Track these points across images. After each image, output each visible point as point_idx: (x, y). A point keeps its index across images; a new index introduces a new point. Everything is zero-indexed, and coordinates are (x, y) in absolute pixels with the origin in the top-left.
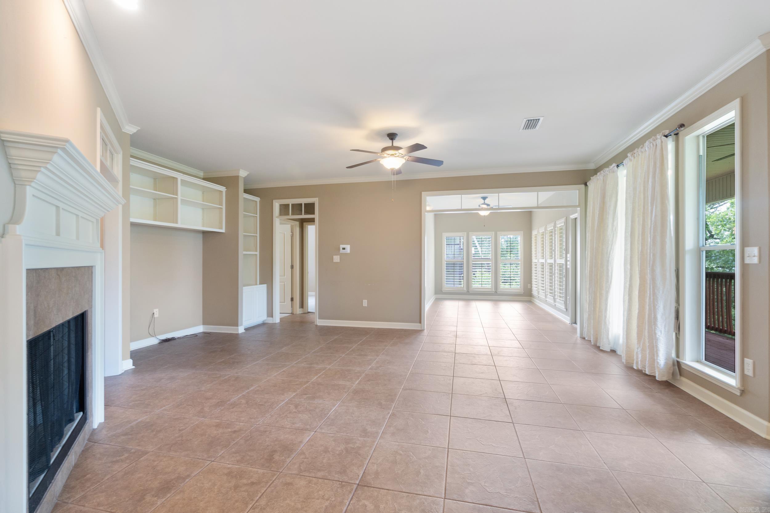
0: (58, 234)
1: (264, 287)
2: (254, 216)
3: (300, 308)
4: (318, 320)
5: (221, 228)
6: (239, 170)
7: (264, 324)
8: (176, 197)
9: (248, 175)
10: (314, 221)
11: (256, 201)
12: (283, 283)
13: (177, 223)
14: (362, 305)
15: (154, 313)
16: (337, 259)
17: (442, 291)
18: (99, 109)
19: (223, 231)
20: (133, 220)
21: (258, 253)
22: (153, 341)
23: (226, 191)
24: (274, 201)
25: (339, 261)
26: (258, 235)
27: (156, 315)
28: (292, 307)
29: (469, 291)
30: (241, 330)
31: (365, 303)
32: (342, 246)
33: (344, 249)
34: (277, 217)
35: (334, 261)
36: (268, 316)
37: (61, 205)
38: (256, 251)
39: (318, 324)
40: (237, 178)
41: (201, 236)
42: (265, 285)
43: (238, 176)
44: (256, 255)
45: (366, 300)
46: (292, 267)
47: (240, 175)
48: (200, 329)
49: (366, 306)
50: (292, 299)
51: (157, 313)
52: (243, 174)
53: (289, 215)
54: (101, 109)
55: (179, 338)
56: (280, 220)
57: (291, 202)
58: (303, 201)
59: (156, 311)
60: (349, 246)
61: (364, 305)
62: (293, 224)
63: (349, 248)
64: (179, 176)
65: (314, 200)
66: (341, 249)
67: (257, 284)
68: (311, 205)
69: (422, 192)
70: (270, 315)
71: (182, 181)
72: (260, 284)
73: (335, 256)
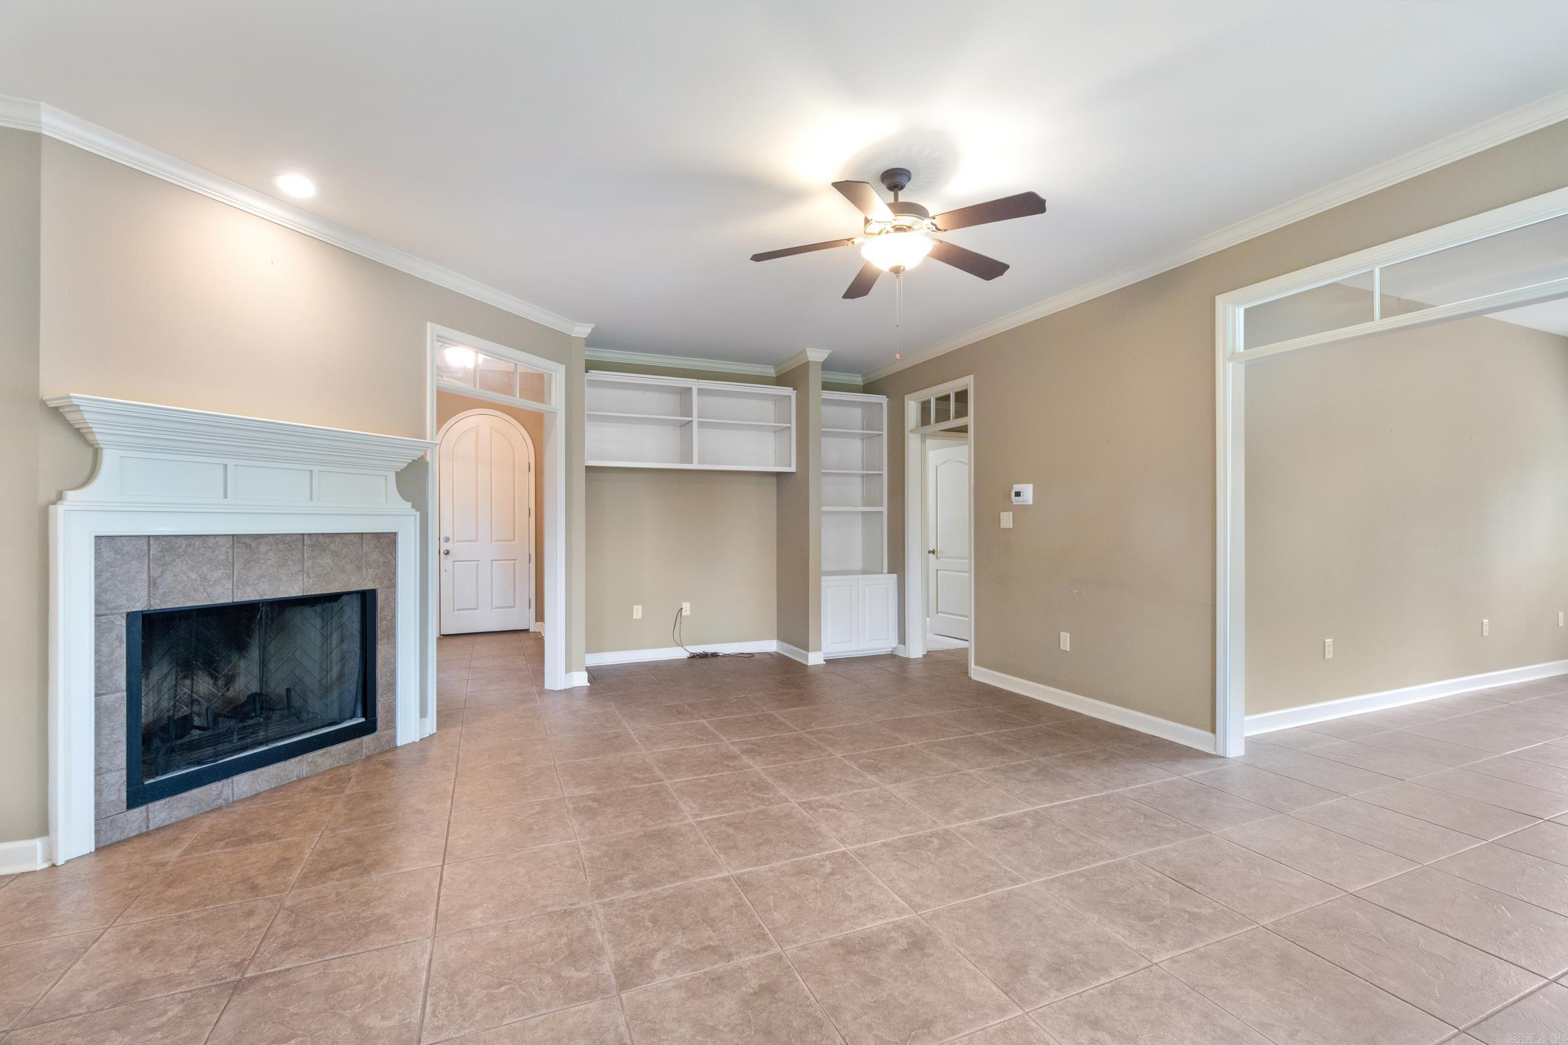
2: (880, 435)
4: (973, 665)
5: (789, 465)
6: (808, 350)
7: (892, 656)
8: (689, 419)
9: (829, 356)
10: (966, 431)
11: (881, 404)
13: (691, 462)
14: (1060, 647)
15: (682, 609)
16: (1006, 520)
19: (793, 469)
20: (590, 463)
21: (884, 509)
22: (679, 653)
23: (795, 396)
24: (906, 398)
25: (1011, 527)
26: (884, 472)
27: (686, 613)
30: (815, 659)
31: (1065, 640)
32: (1017, 487)
33: (1018, 494)
34: (912, 431)
35: (1002, 526)
36: (899, 643)
38: (881, 505)
39: (974, 677)
40: (805, 367)
41: (774, 479)
42: (896, 576)
43: (807, 363)
44: (881, 512)
45: (1067, 632)
47: (810, 360)
48: (771, 646)
49: (1067, 649)
51: (688, 609)
52: (817, 355)
53: (930, 424)
55: (725, 656)
56: (918, 436)
57: (932, 393)
58: (950, 388)
59: (686, 607)
60: (1031, 485)
61: (1062, 647)
63: (1028, 492)
64: (694, 384)
65: (968, 382)
66: (1013, 494)
67: (882, 573)
68: (962, 396)
69: (1217, 298)
70: (902, 639)
71: (701, 392)
72: (889, 573)
73: (1002, 514)
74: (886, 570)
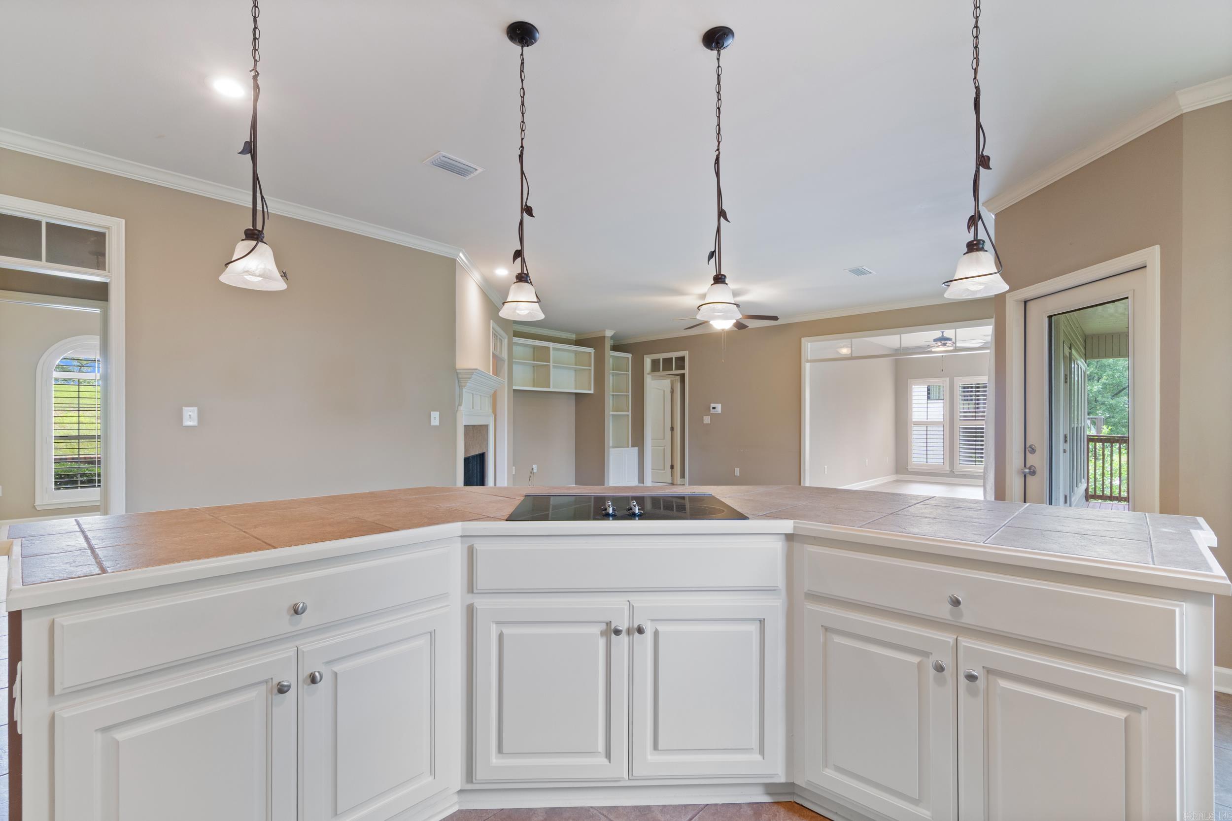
0: (473, 408)
1: (636, 449)
2: (626, 374)
3: (681, 478)
5: (590, 390)
6: (605, 331)
8: (548, 364)
9: (615, 333)
10: (684, 376)
11: (628, 358)
12: (663, 448)
13: (550, 387)
15: (533, 469)
16: (707, 420)
17: (908, 470)
18: (491, 321)
19: (592, 392)
20: (515, 388)
21: (630, 413)
23: (594, 352)
24: (645, 356)
25: (711, 423)
26: (630, 394)
27: (535, 471)
28: (672, 477)
29: (953, 472)
31: (737, 472)
32: (713, 405)
33: (714, 408)
34: (648, 374)
35: (706, 423)
36: (639, 482)
37: (474, 393)
38: (628, 411)
40: (603, 338)
41: (574, 397)
42: (637, 448)
43: (605, 336)
44: (628, 415)
45: (737, 468)
46: (672, 429)
47: (606, 335)
49: (739, 475)
50: (672, 467)
51: (536, 468)
52: (609, 333)
53: (666, 371)
54: (493, 320)
56: (652, 376)
57: (662, 356)
58: (674, 355)
59: (535, 467)
60: (721, 405)
61: (736, 475)
62: (672, 379)
63: (719, 407)
64: (551, 345)
65: (685, 353)
66: (711, 408)
67: (628, 447)
68: (682, 359)
69: (802, 339)
70: (641, 479)
71: (554, 349)
72: (632, 447)
73: (704, 417)
74: (630, 446)
